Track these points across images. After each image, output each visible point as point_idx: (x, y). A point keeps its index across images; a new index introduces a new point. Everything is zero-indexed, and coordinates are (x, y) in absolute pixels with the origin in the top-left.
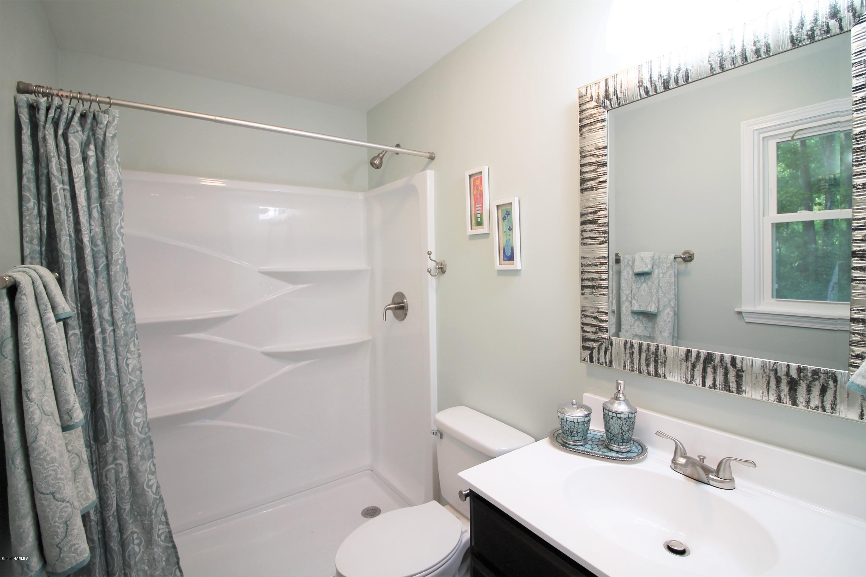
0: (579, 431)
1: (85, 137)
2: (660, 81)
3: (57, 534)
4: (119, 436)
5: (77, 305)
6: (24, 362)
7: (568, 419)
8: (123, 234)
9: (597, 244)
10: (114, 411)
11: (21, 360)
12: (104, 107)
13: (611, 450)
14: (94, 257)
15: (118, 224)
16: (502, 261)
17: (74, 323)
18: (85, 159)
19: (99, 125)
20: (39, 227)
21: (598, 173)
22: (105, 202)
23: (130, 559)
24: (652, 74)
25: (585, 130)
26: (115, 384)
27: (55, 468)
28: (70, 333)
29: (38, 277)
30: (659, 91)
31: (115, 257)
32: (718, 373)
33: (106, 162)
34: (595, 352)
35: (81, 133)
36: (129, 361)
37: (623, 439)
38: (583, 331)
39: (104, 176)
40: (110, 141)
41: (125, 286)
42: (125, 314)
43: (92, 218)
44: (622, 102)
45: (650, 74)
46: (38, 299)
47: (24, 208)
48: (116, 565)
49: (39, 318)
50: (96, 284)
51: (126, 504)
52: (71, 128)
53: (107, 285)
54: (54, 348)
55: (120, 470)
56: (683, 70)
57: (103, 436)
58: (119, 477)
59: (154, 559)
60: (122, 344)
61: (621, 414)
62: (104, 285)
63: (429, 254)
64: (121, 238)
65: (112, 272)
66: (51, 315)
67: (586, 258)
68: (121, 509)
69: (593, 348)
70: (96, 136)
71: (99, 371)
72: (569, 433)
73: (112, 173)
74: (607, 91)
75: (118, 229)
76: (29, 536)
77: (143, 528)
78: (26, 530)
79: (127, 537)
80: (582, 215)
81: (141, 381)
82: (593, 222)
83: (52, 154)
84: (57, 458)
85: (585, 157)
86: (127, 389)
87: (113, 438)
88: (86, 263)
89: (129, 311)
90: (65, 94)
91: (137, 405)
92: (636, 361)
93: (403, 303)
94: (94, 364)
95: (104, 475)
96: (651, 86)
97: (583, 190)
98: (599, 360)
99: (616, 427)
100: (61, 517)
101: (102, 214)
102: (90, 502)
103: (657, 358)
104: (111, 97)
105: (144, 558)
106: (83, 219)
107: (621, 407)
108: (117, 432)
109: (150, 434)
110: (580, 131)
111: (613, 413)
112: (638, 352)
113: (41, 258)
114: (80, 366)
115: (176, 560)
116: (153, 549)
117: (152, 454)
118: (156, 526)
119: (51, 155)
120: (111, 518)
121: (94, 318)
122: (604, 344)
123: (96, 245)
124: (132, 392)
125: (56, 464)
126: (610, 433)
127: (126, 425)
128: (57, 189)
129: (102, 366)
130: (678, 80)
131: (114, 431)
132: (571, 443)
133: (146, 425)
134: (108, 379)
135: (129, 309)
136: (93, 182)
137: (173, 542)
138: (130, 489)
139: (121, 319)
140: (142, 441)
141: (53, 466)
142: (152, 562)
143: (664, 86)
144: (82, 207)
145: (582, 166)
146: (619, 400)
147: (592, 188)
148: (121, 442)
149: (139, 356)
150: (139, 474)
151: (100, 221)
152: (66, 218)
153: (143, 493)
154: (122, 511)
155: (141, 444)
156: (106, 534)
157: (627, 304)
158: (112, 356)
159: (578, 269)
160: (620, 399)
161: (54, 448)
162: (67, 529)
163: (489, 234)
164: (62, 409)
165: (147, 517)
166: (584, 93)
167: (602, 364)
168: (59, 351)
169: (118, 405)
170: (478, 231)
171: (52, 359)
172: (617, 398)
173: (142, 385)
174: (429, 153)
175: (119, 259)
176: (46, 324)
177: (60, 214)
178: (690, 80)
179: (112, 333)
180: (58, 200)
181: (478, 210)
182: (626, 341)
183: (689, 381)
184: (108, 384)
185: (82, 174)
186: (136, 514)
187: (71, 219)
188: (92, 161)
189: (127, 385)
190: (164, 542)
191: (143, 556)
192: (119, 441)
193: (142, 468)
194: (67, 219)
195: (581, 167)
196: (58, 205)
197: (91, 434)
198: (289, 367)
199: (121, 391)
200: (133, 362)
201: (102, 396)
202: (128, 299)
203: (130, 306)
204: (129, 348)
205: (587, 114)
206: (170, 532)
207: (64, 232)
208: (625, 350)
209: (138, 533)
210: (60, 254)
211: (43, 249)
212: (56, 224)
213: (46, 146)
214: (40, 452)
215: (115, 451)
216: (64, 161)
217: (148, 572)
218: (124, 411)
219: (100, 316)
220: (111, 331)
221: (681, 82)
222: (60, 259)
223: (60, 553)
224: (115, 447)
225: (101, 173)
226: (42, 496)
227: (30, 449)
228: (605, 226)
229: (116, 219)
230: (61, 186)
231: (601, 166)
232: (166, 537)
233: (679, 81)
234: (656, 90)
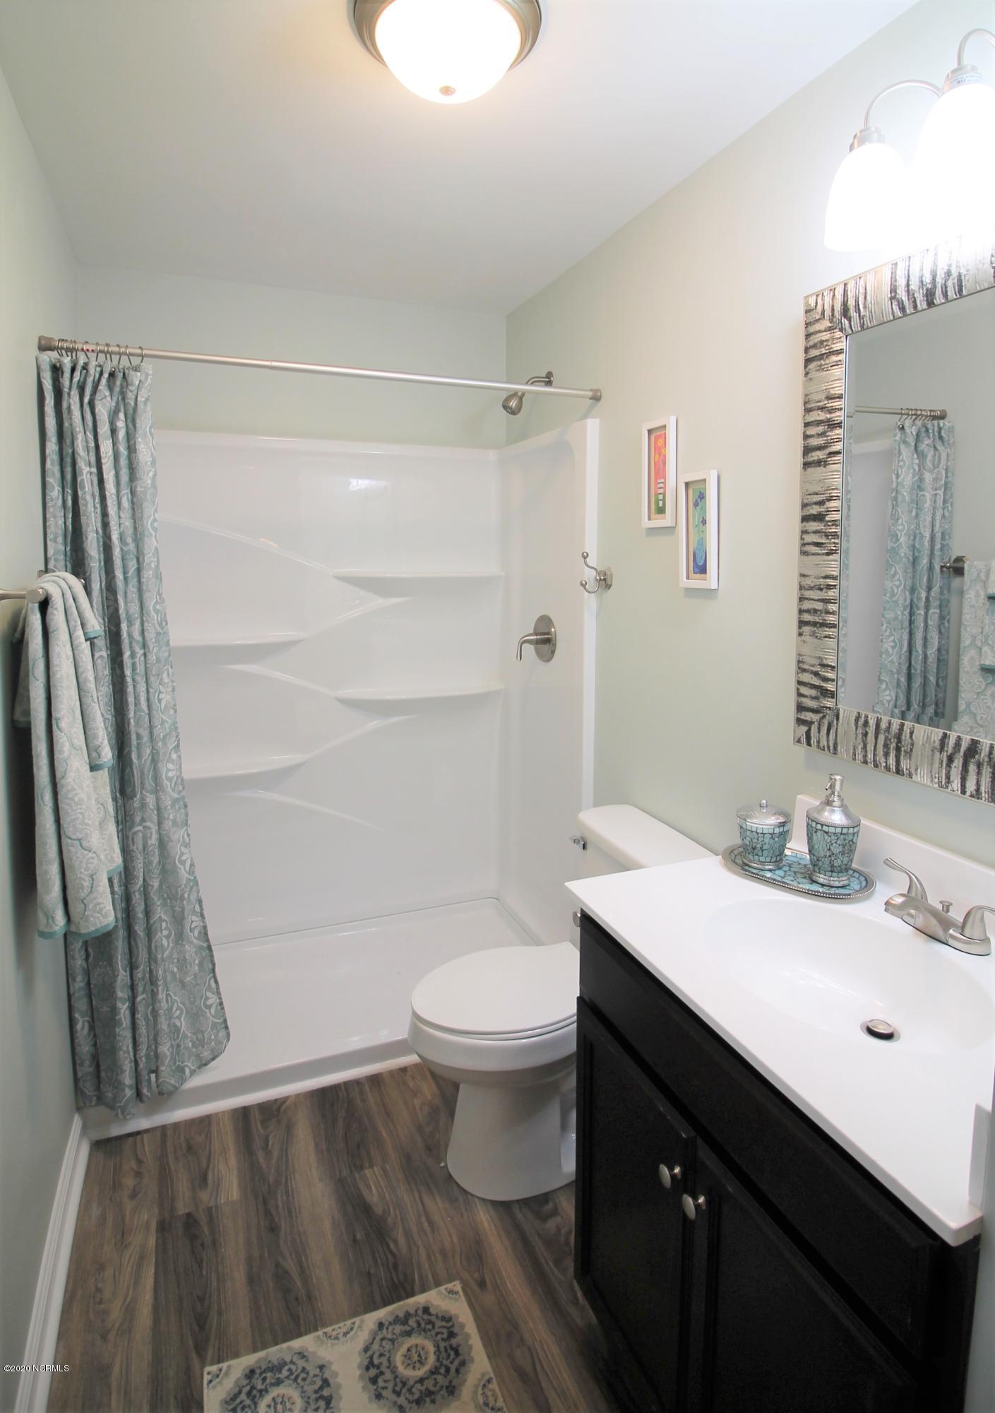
0: (765, 847)
1: (114, 404)
2: (921, 291)
3: (82, 888)
4: (148, 792)
5: (104, 620)
6: (55, 686)
7: (749, 828)
8: (156, 528)
9: (823, 554)
10: (144, 759)
11: (51, 683)
12: (136, 361)
13: (813, 882)
14: (123, 559)
15: (150, 517)
16: (691, 574)
17: (101, 643)
18: (113, 431)
19: (129, 387)
20: (63, 520)
21: (829, 438)
22: (136, 487)
23: (156, 951)
24: (911, 278)
25: (812, 366)
26: (145, 723)
27: (82, 811)
28: (97, 655)
29: (67, 588)
30: (919, 307)
31: (147, 560)
32: (984, 774)
33: (137, 435)
34: (814, 728)
35: (109, 399)
36: (162, 696)
37: (833, 866)
38: (800, 695)
39: (136, 452)
40: (142, 407)
41: (158, 597)
42: (158, 634)
43: (122, 508)
44: (868, 323)
45: (906, 279)
46: (68, 614)
47: (48, 497)
48: (141, 955)
49: (69, 637)
50: (126, 593)
51: (155, 880)
52: (98, 394)
53: (137, 596)
54: (84, 672)
55: (149, 835)
56: (955, 274)
57: (130, 789)
58: (147, 844)
59: (185, 959)
60: (154, 673)
61: (828, 826)
62: (134, 595)
63: (585, 558)
64: (154, 534)
65: (143, 578)
66: (80, 633)
67: (807, 576)
68: (149, 885)
69: (812, 723)
70: (126, 401)
71: (127, 706)
72: (750, 848)
73: (144, 450)
74: (845, 304)
75: (151, 525)
76: (55, 885)
77: (174, 917)
78: (53, 877)
79: (155, 922)
80: (804, 506)
81: (175, 723)
82: (819, 518)
83: (78, 429)
84: (85, 800)
85: (810, 411)
86: (159, 732)
87: (141, 793)
88: (115, 567)
89: (162, 629)
90: (90, 347)
91: (170, 754)
92: (870, 747)
93: (548, 633)
94: (122, 696)
95: (130, 839)
96: (908, 299)
97: (806, 465)
98: (818, 742)
99: (821, 846)
100: (87, 869)
101: (133, 503)
102: (115, 865)
103: (899, 745)
104: (144, 347)
105: (174, 957)
106: (112, 510)
107: (836, 818)
108: (146, 786)
109: (183, 793)
110: (806, 367)
111: (817, 823)
112: (874, 732)
113: (66, 561)
114: (106, 697)
115: (211, 966)
116: (184, 945)
117: (187, 821)
118: (188, 915)
119: (76, 431)
120: (137, 894)
121: (122, 638)
122: (827, 717)
123: (126, 544)
124: (165, 736)
125: (84, 807)
126: (814, 855)
127: (156, 778)
128: (83, 473)
129: (131, 699)
130: (946, 292)
131: (143, 784)
132: (755, 865)
133: (180, 781)
134: (137, 716)
135: (162, 628)
136: (123, 462)
137: (208, 940)
138: (159, 862)
139: (154, 640)
140: (175, 801)
141: (81, 809)
142: (183, 963)
143: (927, 300)
144: (111, 495)
145: (807, 425)
146: (831, 805)
147: (819, 463)
148: (151, 799)
149: (173, 690)
150: (171, 843)
151: (130, 511)
152: (93, 509)
153: (175, 871)
154: (150, 888)
155: (173, 805)
156: (131, 914)
157: (973, 652)
158: (142, 688)
159: (794, 594)
160: (834, 804)
161: (81, 788)
162: (93, 884)
163: (674, 528)
164: (91, 745)
165: (178, 901)
166: (813, 305)
167: (824, 750)
168: (88, 676)
169: (148, 751)
170: (659, 522)
171: (81, 685)
172: (829, 803)
173: (176, 728)
174: (591, 390)
175: (152, 561)
176: (75, 644)
177: (86, 505)
178: (965, 293)
179: (142, 658)
180: (84, 488)
181: (660, 488)
182: (859, 713)
183: (943, 783)
184: (138, 724)
185: (111, 453)
186: (165, 896)
187: (99, 510)
188: (121, 434)
189: (159, 726)
190: (198, 939)
191: (171, 953)
192: (147, 797)
193: (174, 837)
194: (94, 512)
195: (804, 427)
196: (85, 493)
197: (117, 785)
198: (375, 724)
199: (151, 733)
200: (166, 697)
201: (130, 738)
202: (161, 614)
203: (164, 623)
204: (162, 679)
205: (816, 341)
206: (205, 927)
207: (91, 528)
208: (856, 730)
209: (167, 923)
210: (86, 555)
211: (68, 549)
212: (82, 518)
213: (71, 419)
214: (68, 791)
215: (144, 809)
216: (90, 436)
217: (178, 976)
218: (155, 761)
219: (130, 635)
220: (142, 655)
221: (951, 294)
222: (86, 562)
223: (85, 911)
224: (143, 805)
225: (131, 449)
226: (69, 841)
227: (58, 785)
228: (836, 525)
229: (147, 509)
230: (88, 469)
231: (833, 428)
232: (200, 932)
233: (949, 294)
234: (915, 307)
